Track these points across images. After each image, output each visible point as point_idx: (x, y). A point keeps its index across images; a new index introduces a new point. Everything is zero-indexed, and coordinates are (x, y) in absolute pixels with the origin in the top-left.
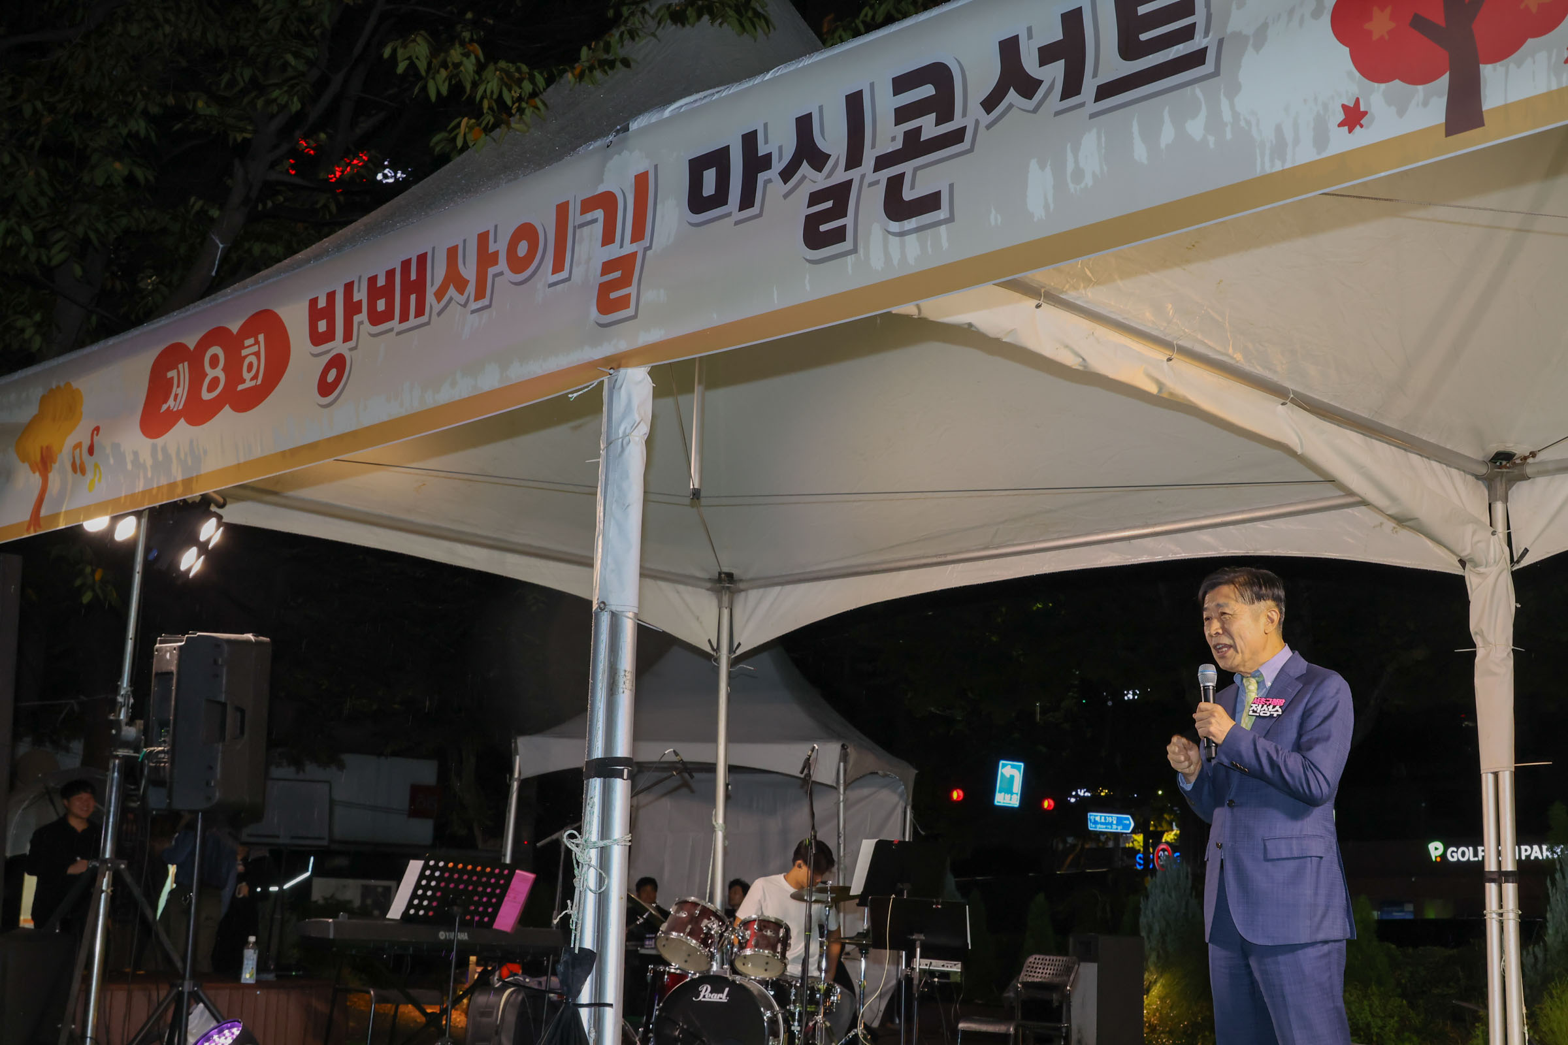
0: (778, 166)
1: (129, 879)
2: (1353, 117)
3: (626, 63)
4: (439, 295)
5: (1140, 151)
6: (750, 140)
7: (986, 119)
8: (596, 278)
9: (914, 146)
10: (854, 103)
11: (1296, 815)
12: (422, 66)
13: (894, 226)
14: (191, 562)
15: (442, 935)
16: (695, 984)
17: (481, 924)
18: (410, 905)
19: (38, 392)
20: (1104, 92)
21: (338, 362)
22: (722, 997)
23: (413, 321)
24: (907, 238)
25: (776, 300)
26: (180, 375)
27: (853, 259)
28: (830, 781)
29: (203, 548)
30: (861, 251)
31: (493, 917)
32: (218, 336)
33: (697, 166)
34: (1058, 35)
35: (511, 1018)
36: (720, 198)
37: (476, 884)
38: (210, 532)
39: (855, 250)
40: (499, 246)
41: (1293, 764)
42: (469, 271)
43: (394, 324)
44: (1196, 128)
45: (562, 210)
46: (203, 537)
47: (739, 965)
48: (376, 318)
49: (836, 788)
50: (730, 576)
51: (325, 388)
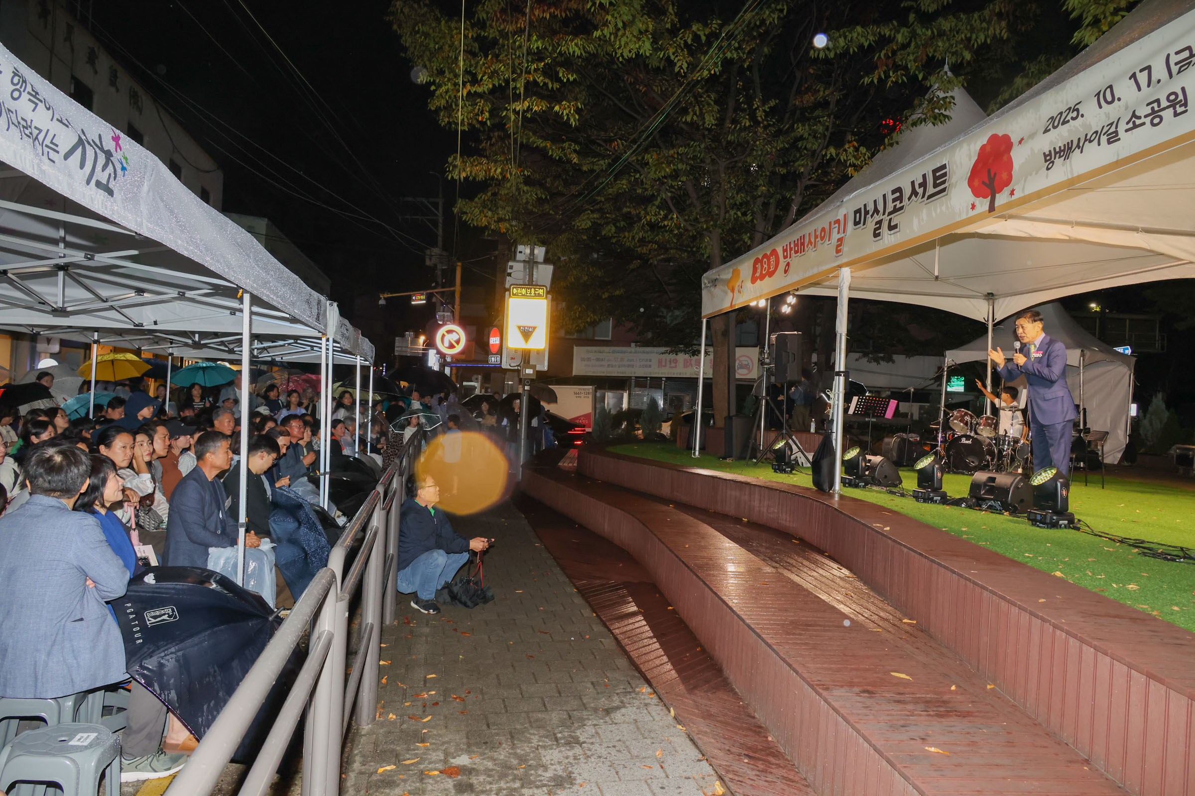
0: (871, 213)
1: (770, 402)
2: (973, 207)
3: (897, 143)
4: (807, 246)
6: (865, 205)
7: (908, 203)
8: (836, 244)
9: (896, 210)
10: (884, 196)
11: (1050, 387)
12: (834, 155)
13: (889, 232)
14: (786, 309)
15: (867, 419)
16: (960, 437)
17: (880, 416)
18: (855, 410)
19: (731, 270)
20: (930, 197)
21: (788, 264)
22: (970, 442)
23: (803, 253)
26: (759, 266)
28: (1076, 364)
29: (789, 305)
31: (884, 414)
32: (765, 256)
33: (856, 212)
35: (896, 446)
36: (859, 223)
37: (877, 404)
38: (791, 300)
40: (818, 233)
41: (1045, 371)
42: (813, 240)
43: (799, 254)
44: (944, 208)
45: (830, 223)
46: (788, 302)
47: (979, 432)
48: (796, 252)
49: (1079, 367)
50: (992, 294)
51: (786, 272)
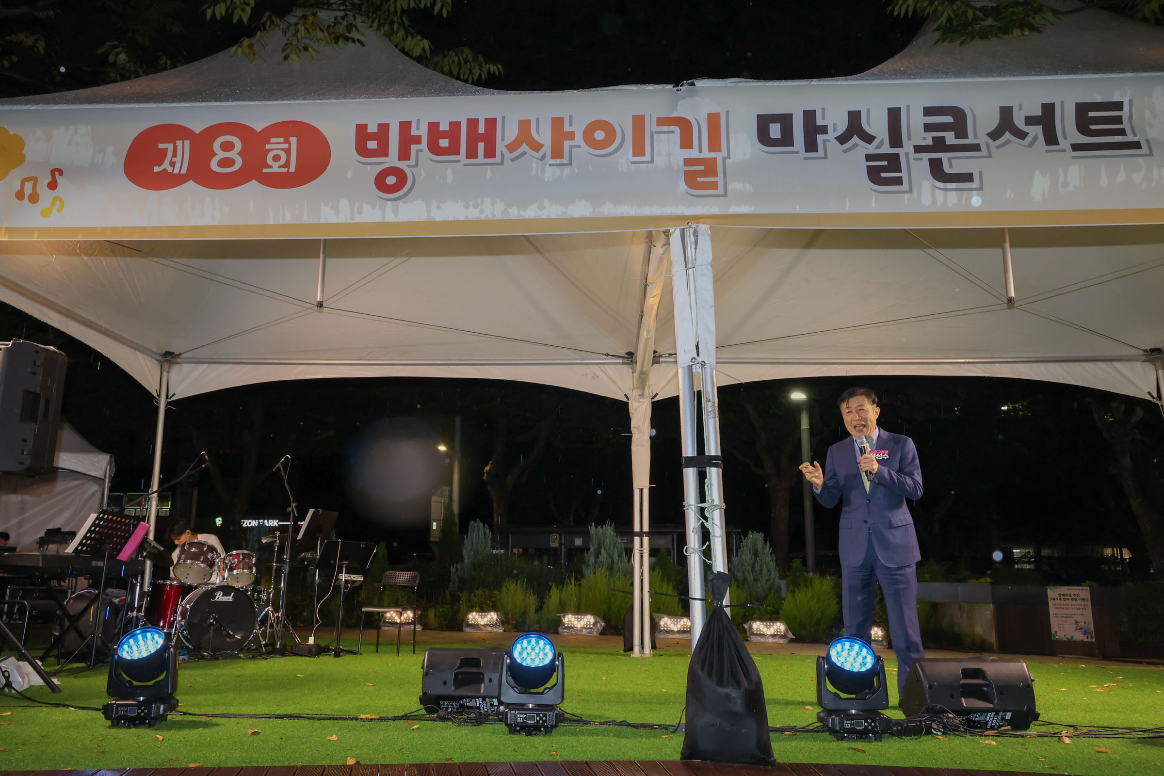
5: (1104, 181)
24: (949, 193)
25: (848, 207)
27: (909, 196)
30: (915, 193)
34: (1039, 113)
39: (910, 191)
